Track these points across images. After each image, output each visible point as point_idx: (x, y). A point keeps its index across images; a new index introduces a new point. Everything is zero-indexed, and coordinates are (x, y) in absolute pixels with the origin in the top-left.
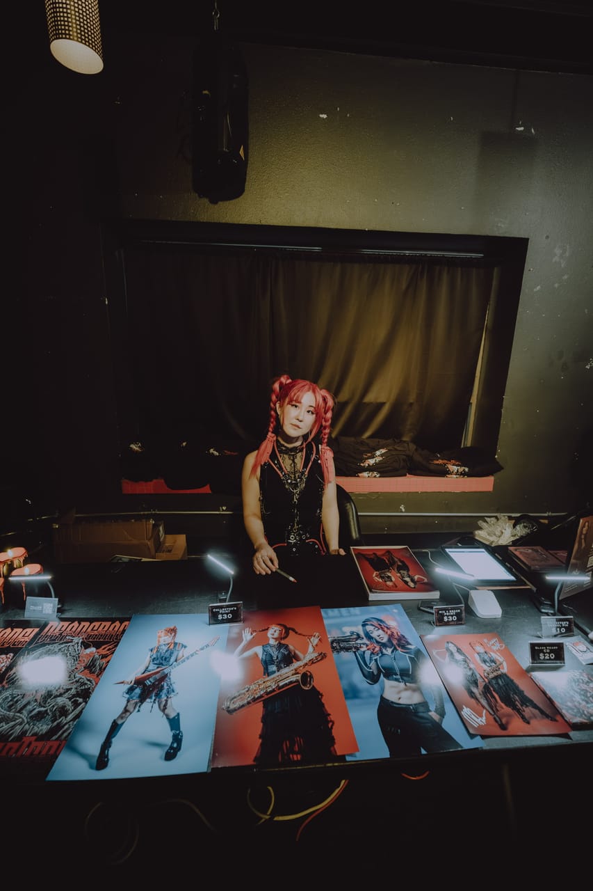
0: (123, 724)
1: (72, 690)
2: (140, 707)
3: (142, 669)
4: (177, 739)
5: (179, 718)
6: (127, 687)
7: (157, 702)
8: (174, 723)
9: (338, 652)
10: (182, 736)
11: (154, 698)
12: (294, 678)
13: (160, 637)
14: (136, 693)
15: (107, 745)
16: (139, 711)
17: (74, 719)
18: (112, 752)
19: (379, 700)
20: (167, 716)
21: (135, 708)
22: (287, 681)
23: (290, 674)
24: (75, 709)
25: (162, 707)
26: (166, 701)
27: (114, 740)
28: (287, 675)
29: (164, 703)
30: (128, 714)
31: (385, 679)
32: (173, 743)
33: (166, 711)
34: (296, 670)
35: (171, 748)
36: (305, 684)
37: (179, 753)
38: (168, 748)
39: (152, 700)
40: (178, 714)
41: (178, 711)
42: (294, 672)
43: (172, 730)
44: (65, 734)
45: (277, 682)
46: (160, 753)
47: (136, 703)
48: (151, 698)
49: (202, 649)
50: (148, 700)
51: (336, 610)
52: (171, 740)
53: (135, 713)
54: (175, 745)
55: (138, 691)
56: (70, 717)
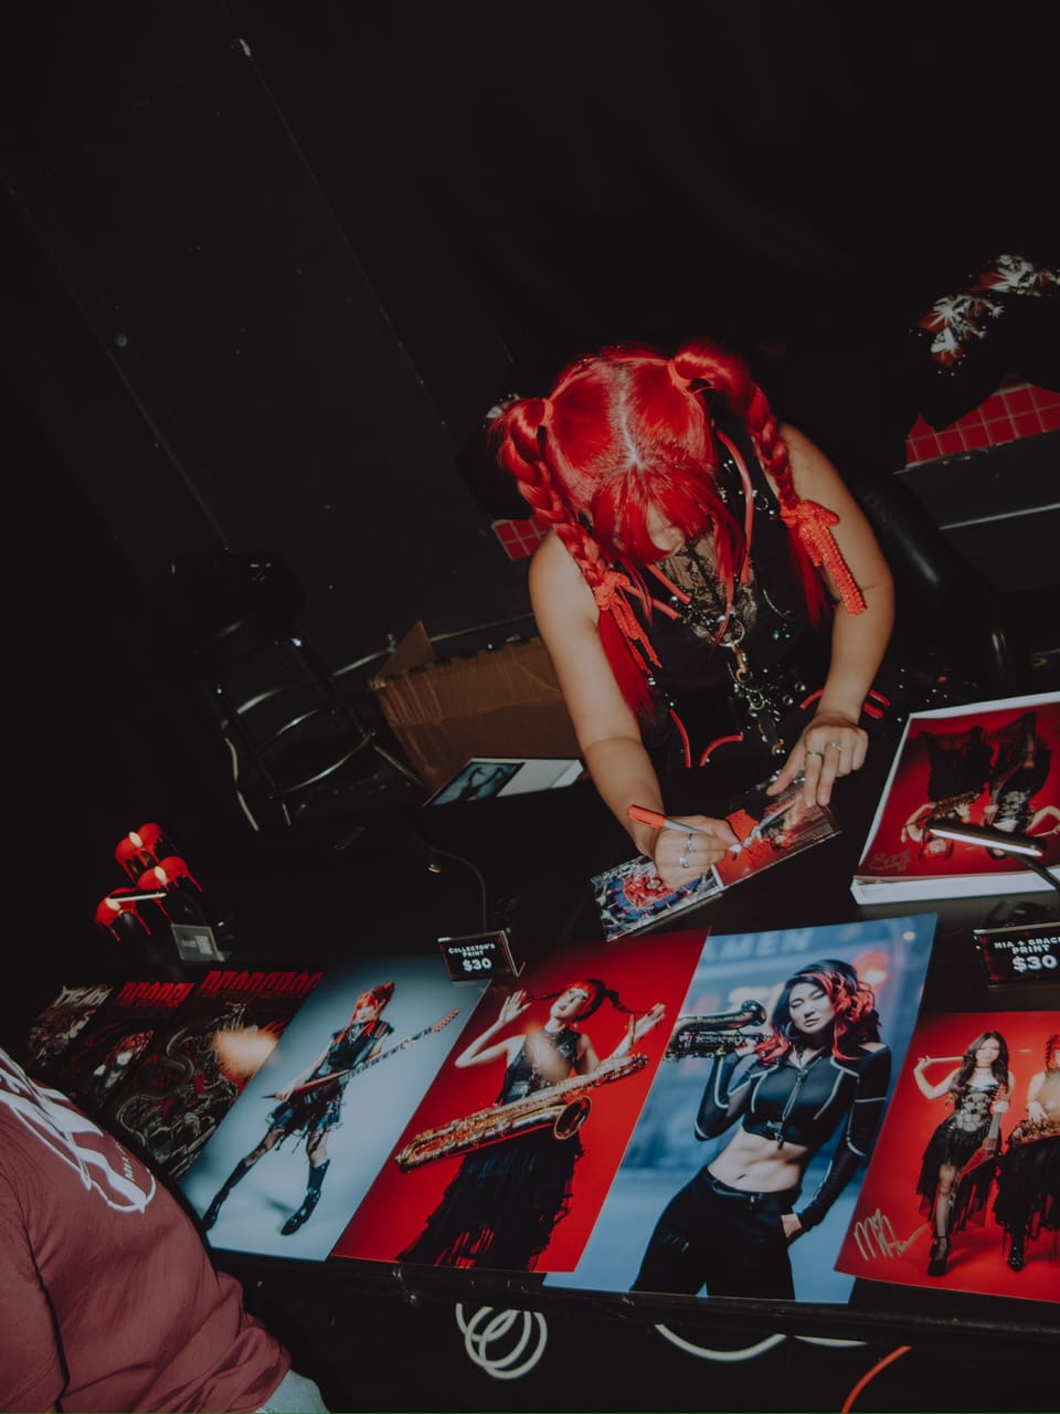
0: (250, 1167)
1: (208, 1102)
2: (282, 1141)
3: (309, 1072)
4: (310, 1203)
5: (325, 1171)
6: (278, 1103)
7: (307, 1137)
8: (317, 1176)
9: (680, 1056)
10: (318, 1199)
11: (306, 1128)
12: (547, 1114)
13: (359, 1007)
14: (285, 1117)
15: (221, 1197)
16: (278, 1149)
17: (195, 1152)
18: (224, 1208)
19: (692, 1175)
20: (312, 1162)
21: (274, 1143)
22: (531, 1119)
23: (545, 1104)
24: (202, 1133)
25: (310, 1148)
26: (321, 1136)
27: (232, 1190)
28: (539, 1105)
29: (316, 1139)
30: (263, 1151)
31: (741, 1128)
32: (301, 1209)
33: (315, 1154)
34: (563, 1095)
35: (297, 1216)
36: (561, 1130)
37: (303, 1226)
38: (292, 1215)
39: (302, 1133)
40: (328, 1162)
41: (329, 1157)
42: (556, 1099)
43: (309, 1187)
44: (181, 1172)
45: (513, 1119)
46: (279, 1220)
47: (280, 1135)
48: (301, 1129)
49: (416, 1038)
50: (297, 1132)
51: (748, 940)
52: (301, 1203)
53: (272, 1152)
54: (303, 1213)
55: (288, 1113)
56: (193, 1146)
